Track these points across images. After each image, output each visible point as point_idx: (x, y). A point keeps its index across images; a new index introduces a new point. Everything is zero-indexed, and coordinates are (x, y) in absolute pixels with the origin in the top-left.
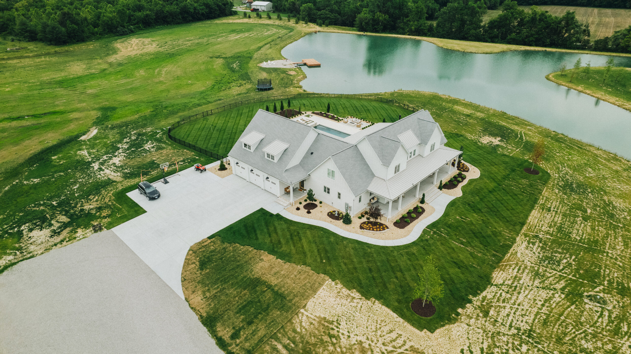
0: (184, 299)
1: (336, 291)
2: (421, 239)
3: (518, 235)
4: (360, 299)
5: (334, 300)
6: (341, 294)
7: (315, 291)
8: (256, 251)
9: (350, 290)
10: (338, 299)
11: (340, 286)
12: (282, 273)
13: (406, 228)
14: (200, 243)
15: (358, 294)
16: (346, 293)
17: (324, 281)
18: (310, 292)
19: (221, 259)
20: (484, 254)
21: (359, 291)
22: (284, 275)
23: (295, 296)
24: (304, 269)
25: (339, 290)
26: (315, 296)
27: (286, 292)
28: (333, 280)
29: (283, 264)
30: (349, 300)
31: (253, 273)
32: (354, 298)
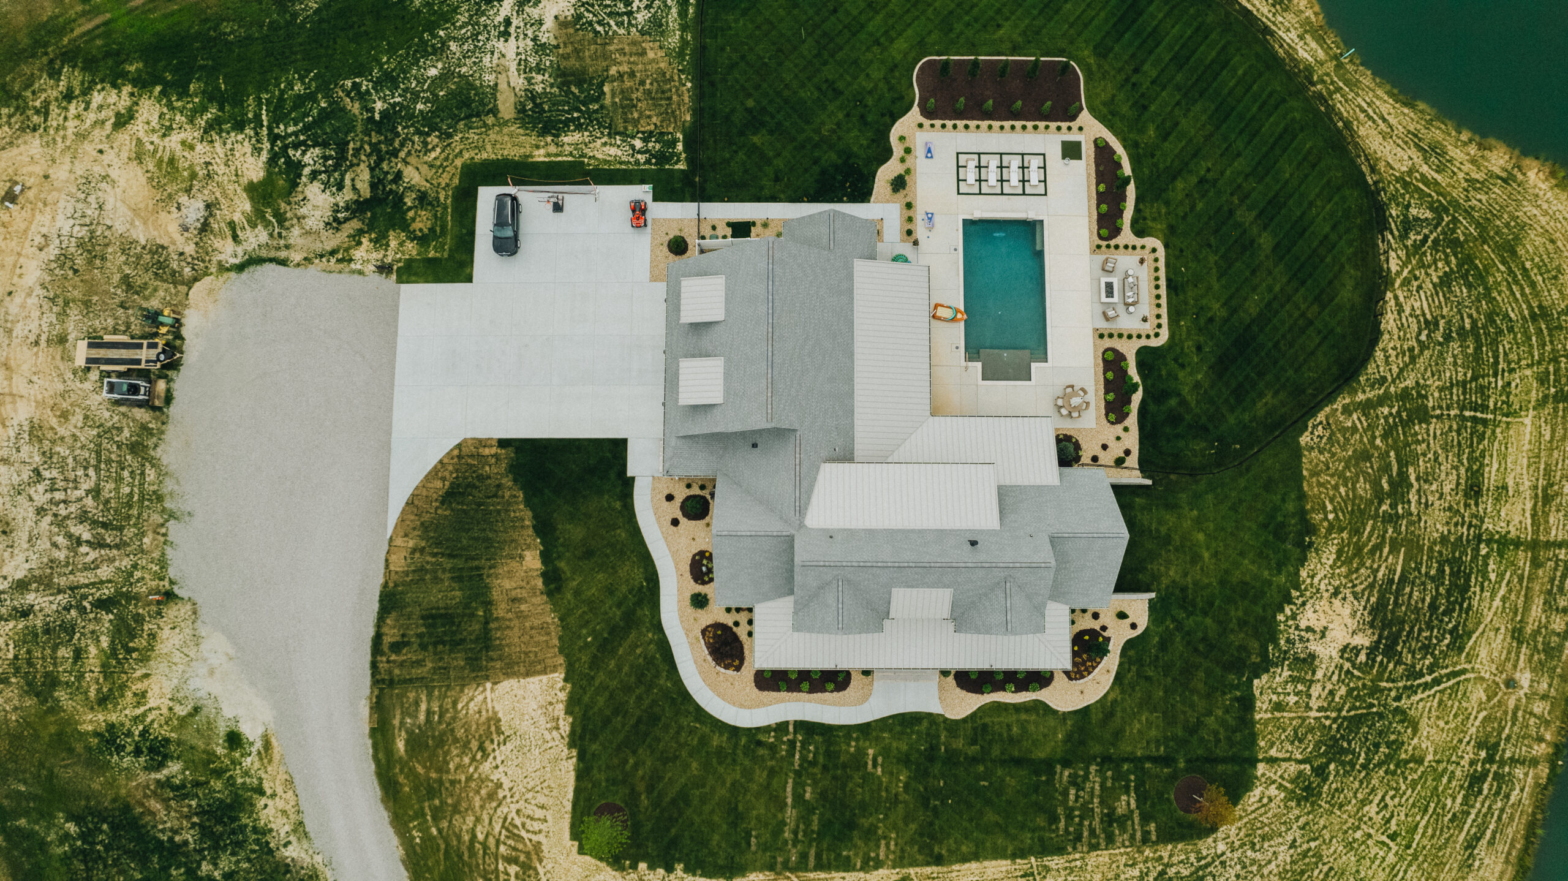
0: (388, 537)
1: (549, 699)
3: (894, 868)
4: (562, 737)
5: (535, 707)
6: (550, 708)
7: (528, 674)
8: (531, 531)
9: (566, 713)
10: (540, 712)
11: (563, 696)
12: (523, 607)
14: (480, 441)
15: (568, 729)
16: (556, 713)
17: (554, 669)
18: (522, 670)
19: (479, 504)
21: (573, 725)
22: (522, 612)
23: (500, 658)
24: (552, 627)
25: (554, 701)
26: (522, 680)
27: (498, 642)
28: (566, 680)
29: (538, 593)
30: (549, 726)
31: (492, 571)
32: (557, 728)
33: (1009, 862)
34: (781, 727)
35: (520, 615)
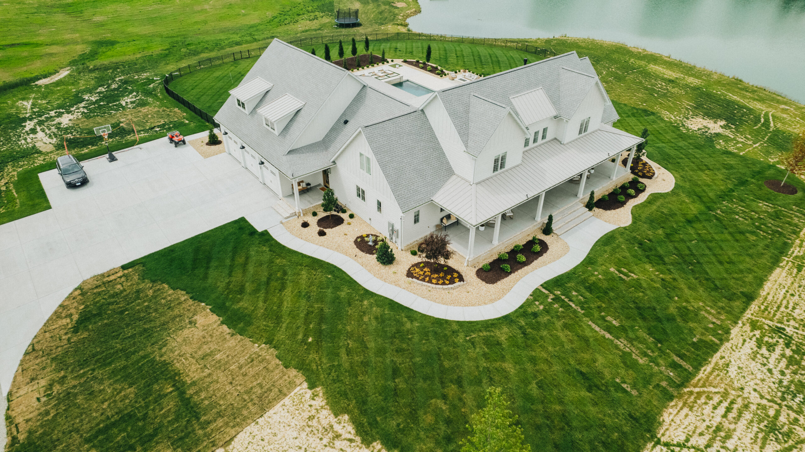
0: (5, 394)
1: (306, 415)
2: (522, 311)
3: (736, 323)
4: (351, 440)
5: (295, 434)
6: (314, 423)
7: (263, 410)
8: (191, 302)
9: (336, 415)
10: (303, 435)
11: (320, 402)
12: (218, 357)
13: (499, 283)
14: (103, 275)
15: (350, 428)
16: (325, 423)
17: (292, 385)
18: (253, 409)
19: (122, 312)
20: (653, 360)
21: (354, 421)
22: (219, 361)
23: (220, 415)
24: (263, 353)
25: (313, 412)
26: (260, 420)
27: (206, 402)
28: (312, 386)
29: (228, 337)
30: (325, 441)
31: (164, 350)
32: (338, 436)
33: (778, 270)
34: (536, 295)
35: (221, 366)
